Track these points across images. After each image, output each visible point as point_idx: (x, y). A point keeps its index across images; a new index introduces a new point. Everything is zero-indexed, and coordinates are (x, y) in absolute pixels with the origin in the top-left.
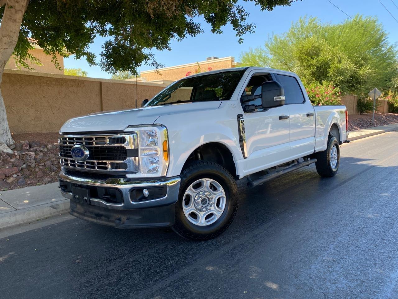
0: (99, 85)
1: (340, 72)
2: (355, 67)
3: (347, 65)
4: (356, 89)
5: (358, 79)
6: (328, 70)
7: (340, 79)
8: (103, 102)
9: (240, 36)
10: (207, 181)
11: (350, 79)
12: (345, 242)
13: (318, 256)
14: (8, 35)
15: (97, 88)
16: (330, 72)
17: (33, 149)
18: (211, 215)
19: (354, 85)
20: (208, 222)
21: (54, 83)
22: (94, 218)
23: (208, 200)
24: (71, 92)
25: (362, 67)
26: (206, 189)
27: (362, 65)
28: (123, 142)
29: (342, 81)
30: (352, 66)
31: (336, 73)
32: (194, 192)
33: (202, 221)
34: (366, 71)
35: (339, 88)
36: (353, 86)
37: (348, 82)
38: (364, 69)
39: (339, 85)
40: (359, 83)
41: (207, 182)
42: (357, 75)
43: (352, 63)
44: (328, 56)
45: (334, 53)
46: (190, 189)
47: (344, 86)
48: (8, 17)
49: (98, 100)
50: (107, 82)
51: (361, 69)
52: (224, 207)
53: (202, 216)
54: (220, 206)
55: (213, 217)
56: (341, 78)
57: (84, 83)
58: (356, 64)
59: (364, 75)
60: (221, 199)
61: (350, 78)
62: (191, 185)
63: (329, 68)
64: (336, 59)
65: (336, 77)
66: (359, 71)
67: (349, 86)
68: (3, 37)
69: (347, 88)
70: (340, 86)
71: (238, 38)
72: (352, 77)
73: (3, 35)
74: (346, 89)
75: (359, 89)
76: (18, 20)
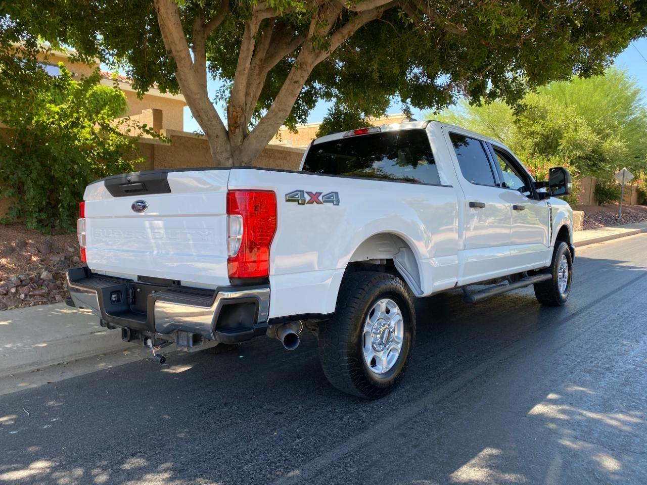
1: (578, 146)
2: (597, 137)
3: (585, 134)
4: (598, 169)
5: (601, 154)
6: (559, 141)
7: (576, 154)
9: (517, 115)
11: (590, 155)
16: (562, 144)
19: (595, 164)
25: (608, 138)
27: (608, 135)
29: (579, 157)
30: (595, 138)
31: (571, 145)
34: (615, 144)
35: (575, 166)
36: (594, 165)
37: (588, 158)
38: (610, 141)
39: (575, 163)
40: (604, 160)
42: (599, 150)
43: (593, 132)
44: (560, 121)
45: (567, 118)
47: (583, 165)
48: (290, 91)
51: (606, 141)
56: (579, 153)
58: (598, 134)
59: (611, 149)
61: (591, 153)
63: (561, 138)
64: (572, 127)
65: (572, 152)
66: (603, 143)
67: (588, 165)
68: (280, 111)
69: (586, 168)
70: (577, 164)
71: (515, 118)
72: (593, 151)
73: (280, 109)
74: (585, 169)
75: (603, 170)
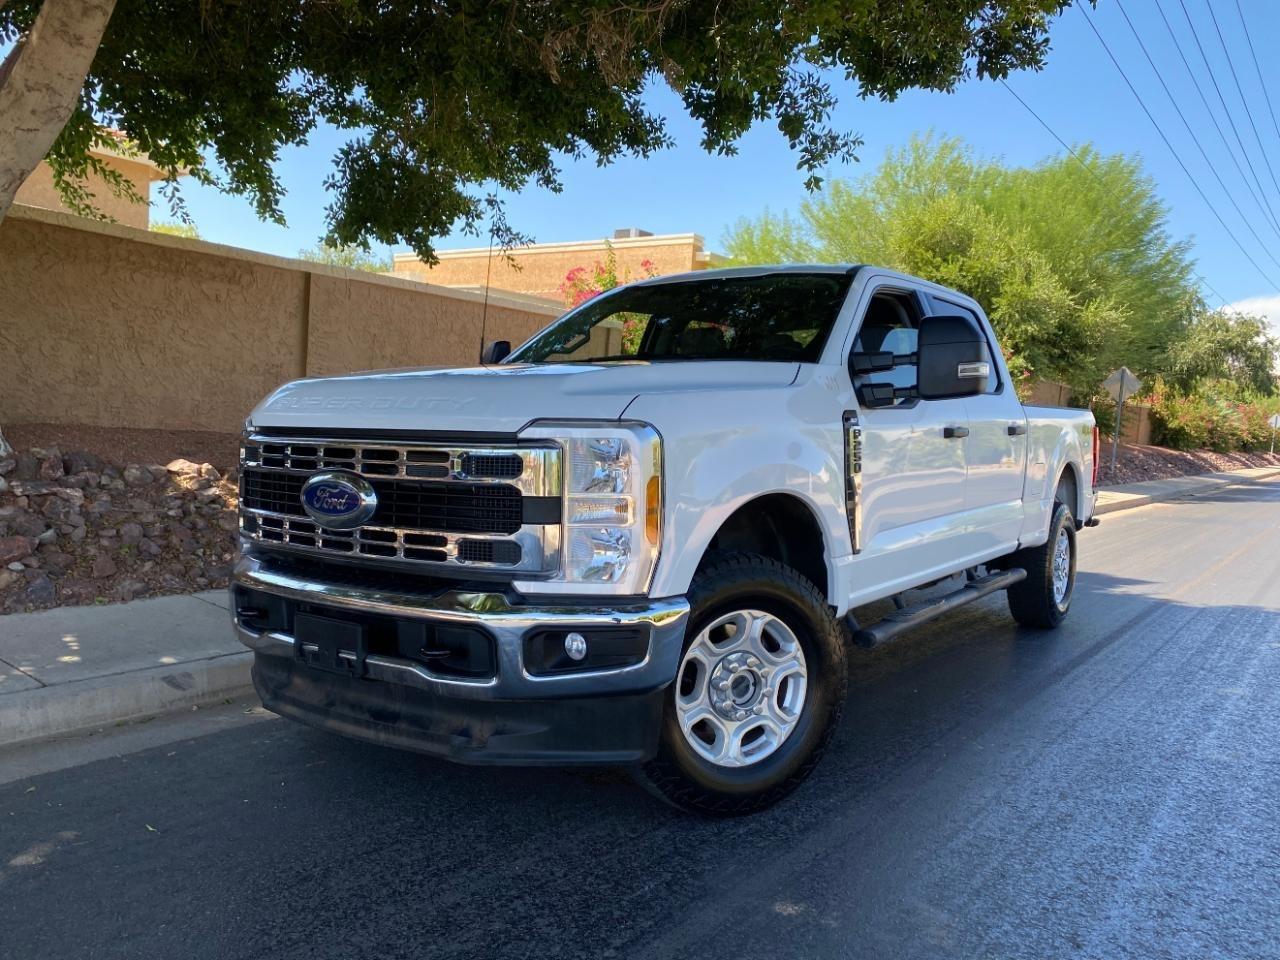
0: (301, 284)
1: (1030, 314)
2: (1070, 297)
3: (1047, 289)
4: (1071, 365)
5: (1077, 335)
6: (994, 300)
7: (1026, 331)
8: (311, 338)
9: (811, 167)
10: (755, 618)
11: (1054, 335)
12: (1177, 834)
13: (1114, 879)
14: (48, 87)
15: (293, 293)
16: (998, 307)
17: (76, 477)
18: (759, 731)
19: (1065, 354)
20: (747, 754)
21: (154, 263)
22: (368, 725)
23: (752, 681)
24: (208, 298)
25: (1090, 301)
26: (747, 647)
27: (1090, 296)
28: (513, 474)
29: (1033, 338)
30: (1063, 297)
31: (1017, 312)
32: (712, 654)
33: (730, 752)
34: (1104, 314)
35: (1024, 357)
36: (1063, 355)
37: (1051, 342)
38: (1096, 309)
39: (1023, 349)
40: (1081, 347)
41: (756, 621)
42: (1075, 325)
43: (1062, 288)
44: (995, 260)
45: (1011, 252)
46: (703, 644)
47: (1039, 355)
48: (57, 24)
49: (294, 330)
50: (329, 273)
51: (1087, 308)
52: (798, 709)
53: (730, 736)
54: (787, 703)
55: (763, 738)
56: (1032, 328)
57: (252, 273)
58: (1073, 291)
59: (1097, 325)
60: (791, 682)
61: (1056, 331)
62: (706, 631)
63: (998, 294)
64: (1020, 271)
65: (1018, 325)
66: (1082, 311)
67: (1051, 356)
68: (29, 89)
69: (1046, 361)
70: (1027, 354)
71: (805, 174)
72: (1061, 327)
73: (31, 84)
74: (1044, 364)
75: (1080, 367)
76: (86, 41)
